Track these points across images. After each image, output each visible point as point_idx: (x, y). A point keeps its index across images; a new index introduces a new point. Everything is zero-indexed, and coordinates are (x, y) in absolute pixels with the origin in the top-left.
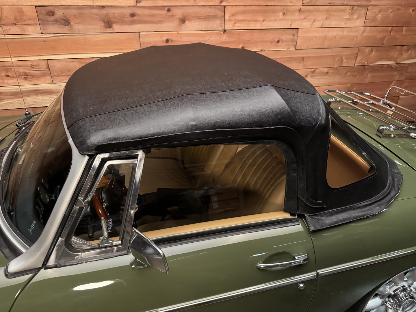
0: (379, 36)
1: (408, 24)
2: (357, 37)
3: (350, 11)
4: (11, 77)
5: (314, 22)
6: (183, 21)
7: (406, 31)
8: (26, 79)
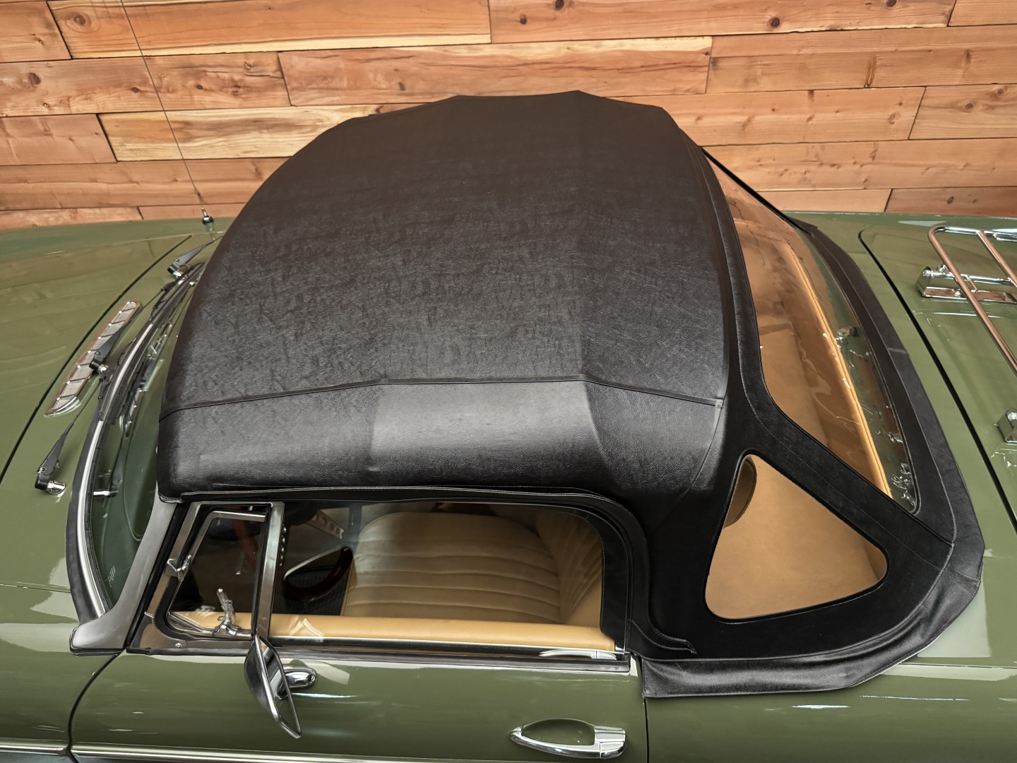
4: (206, 90)
8: (235, 94)
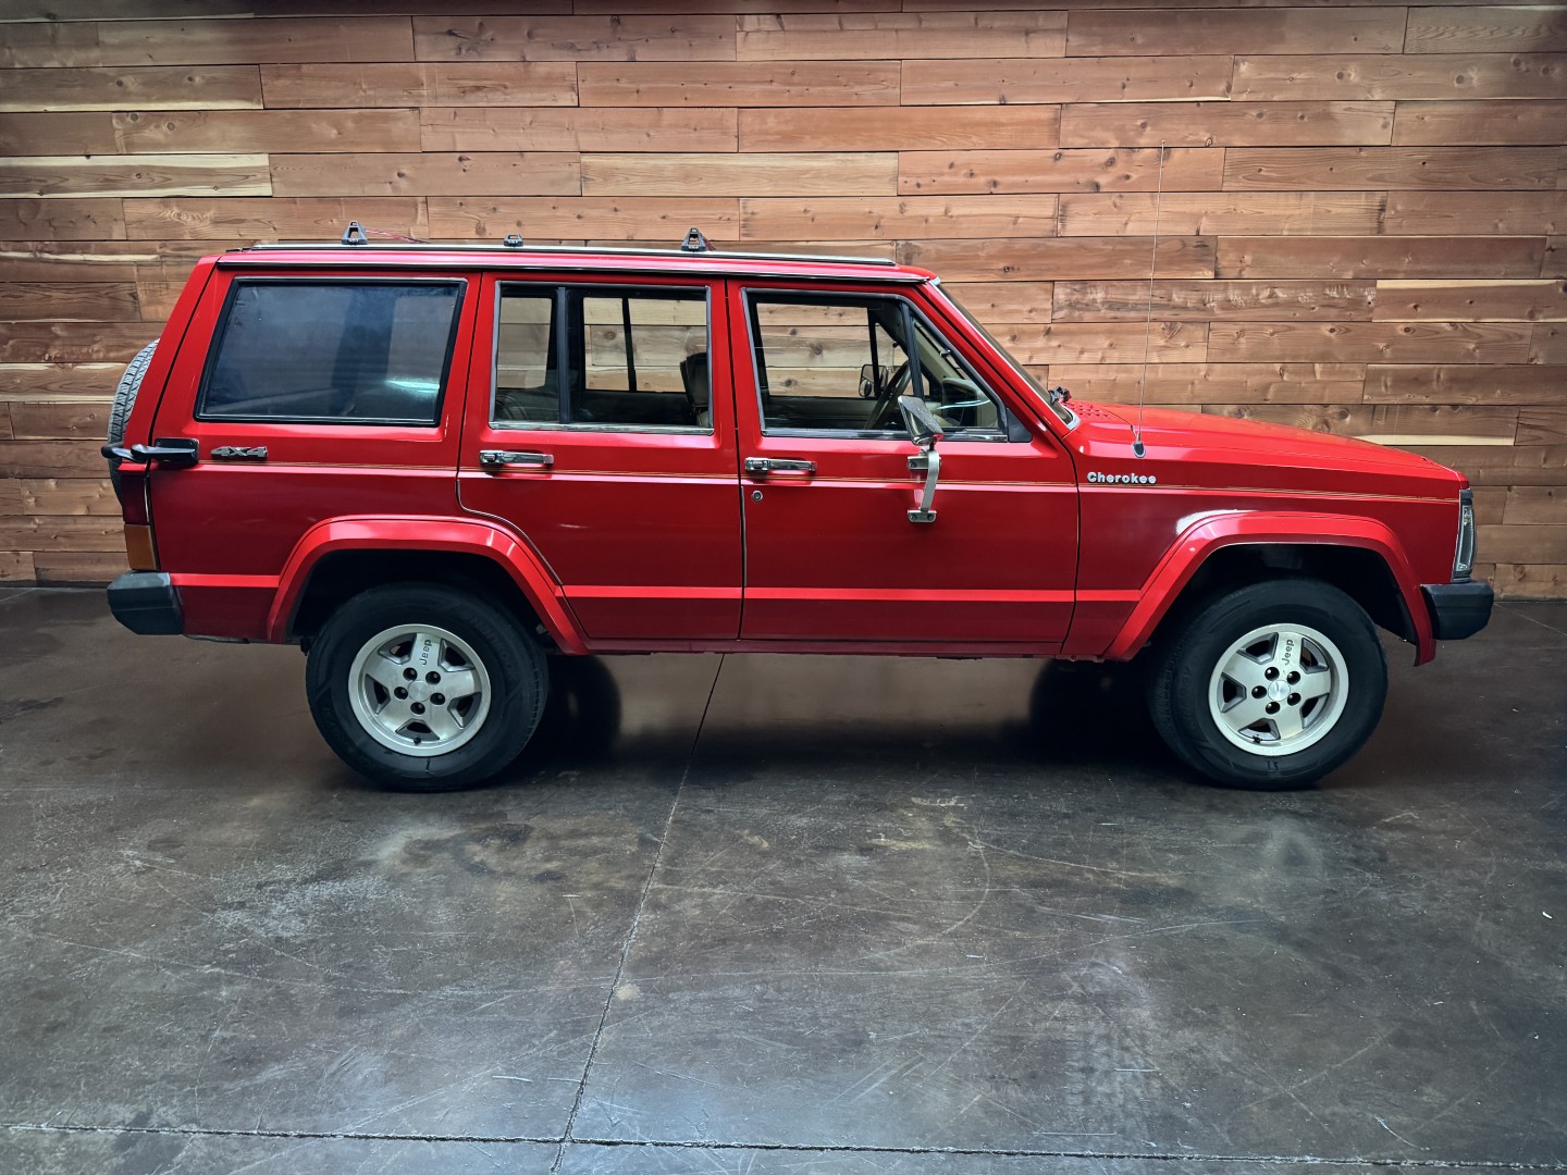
0: (1252, 381)
1: (1325, 358)
2: (1193, 383)
3: (1166, 332)
5: (1082, 352)
6: (818, 349)
7: (1322, 373)
